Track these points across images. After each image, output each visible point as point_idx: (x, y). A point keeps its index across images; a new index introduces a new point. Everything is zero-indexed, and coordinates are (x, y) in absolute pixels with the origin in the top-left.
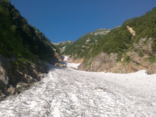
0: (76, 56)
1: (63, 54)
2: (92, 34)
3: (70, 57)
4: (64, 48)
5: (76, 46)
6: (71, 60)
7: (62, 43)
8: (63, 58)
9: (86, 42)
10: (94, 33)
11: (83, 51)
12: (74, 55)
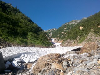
0: (59, 38)
1: (51, 37)
2: (68, 24)
3: (56, 39)
4: (51, 33)
5: (58, 32)
6: (56, 41)
7: (50, 30)
8: (51, 40)
9: (64, 29)
10: (69, 23)
11: (62, 35)
12: (58, 38)
